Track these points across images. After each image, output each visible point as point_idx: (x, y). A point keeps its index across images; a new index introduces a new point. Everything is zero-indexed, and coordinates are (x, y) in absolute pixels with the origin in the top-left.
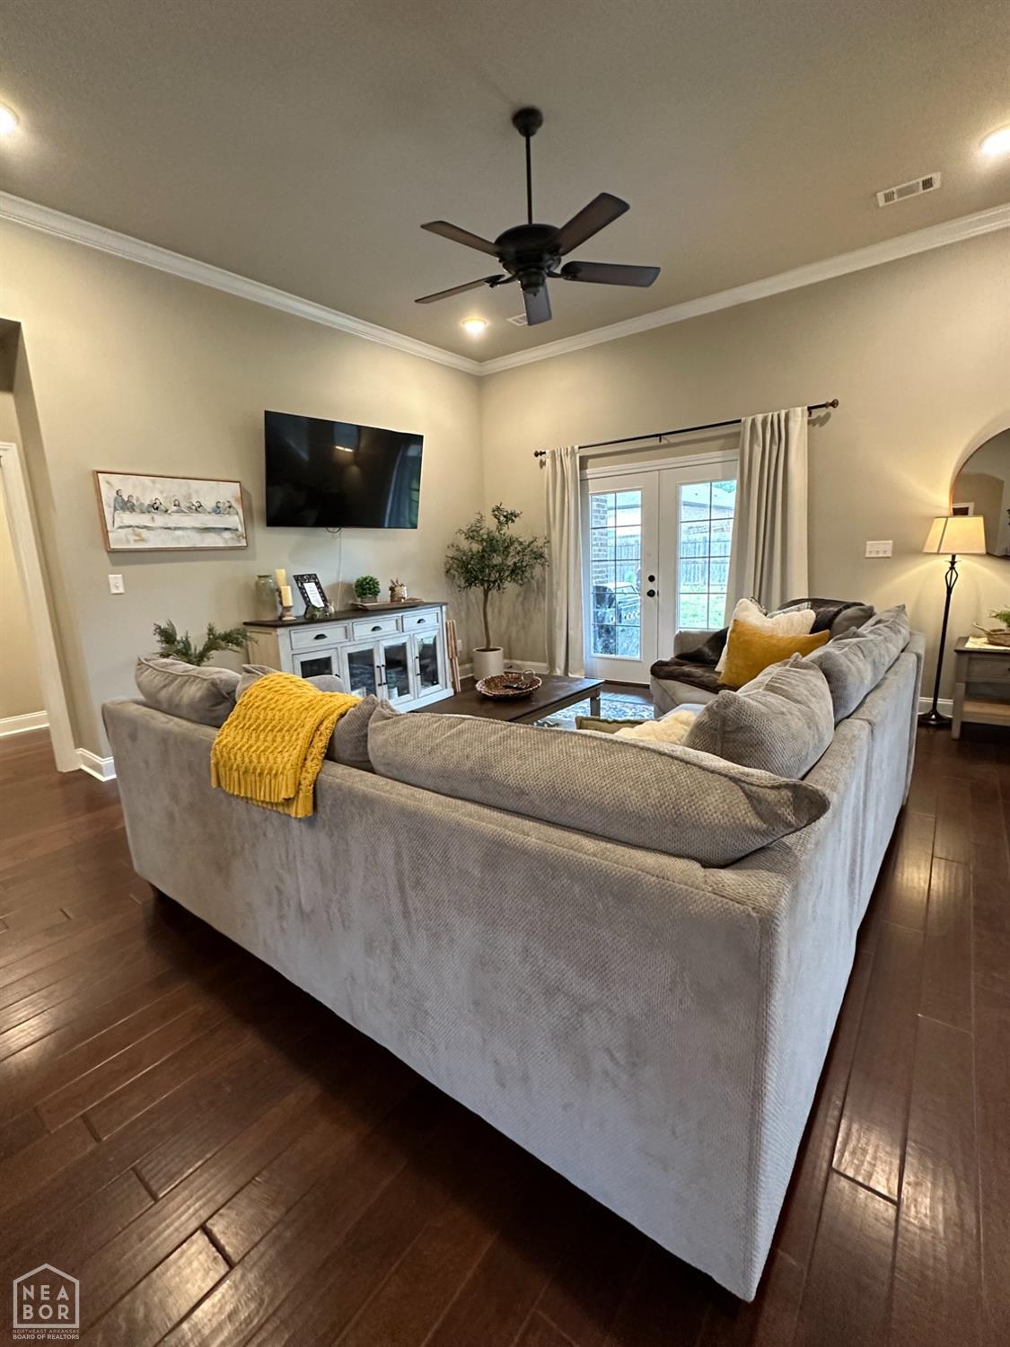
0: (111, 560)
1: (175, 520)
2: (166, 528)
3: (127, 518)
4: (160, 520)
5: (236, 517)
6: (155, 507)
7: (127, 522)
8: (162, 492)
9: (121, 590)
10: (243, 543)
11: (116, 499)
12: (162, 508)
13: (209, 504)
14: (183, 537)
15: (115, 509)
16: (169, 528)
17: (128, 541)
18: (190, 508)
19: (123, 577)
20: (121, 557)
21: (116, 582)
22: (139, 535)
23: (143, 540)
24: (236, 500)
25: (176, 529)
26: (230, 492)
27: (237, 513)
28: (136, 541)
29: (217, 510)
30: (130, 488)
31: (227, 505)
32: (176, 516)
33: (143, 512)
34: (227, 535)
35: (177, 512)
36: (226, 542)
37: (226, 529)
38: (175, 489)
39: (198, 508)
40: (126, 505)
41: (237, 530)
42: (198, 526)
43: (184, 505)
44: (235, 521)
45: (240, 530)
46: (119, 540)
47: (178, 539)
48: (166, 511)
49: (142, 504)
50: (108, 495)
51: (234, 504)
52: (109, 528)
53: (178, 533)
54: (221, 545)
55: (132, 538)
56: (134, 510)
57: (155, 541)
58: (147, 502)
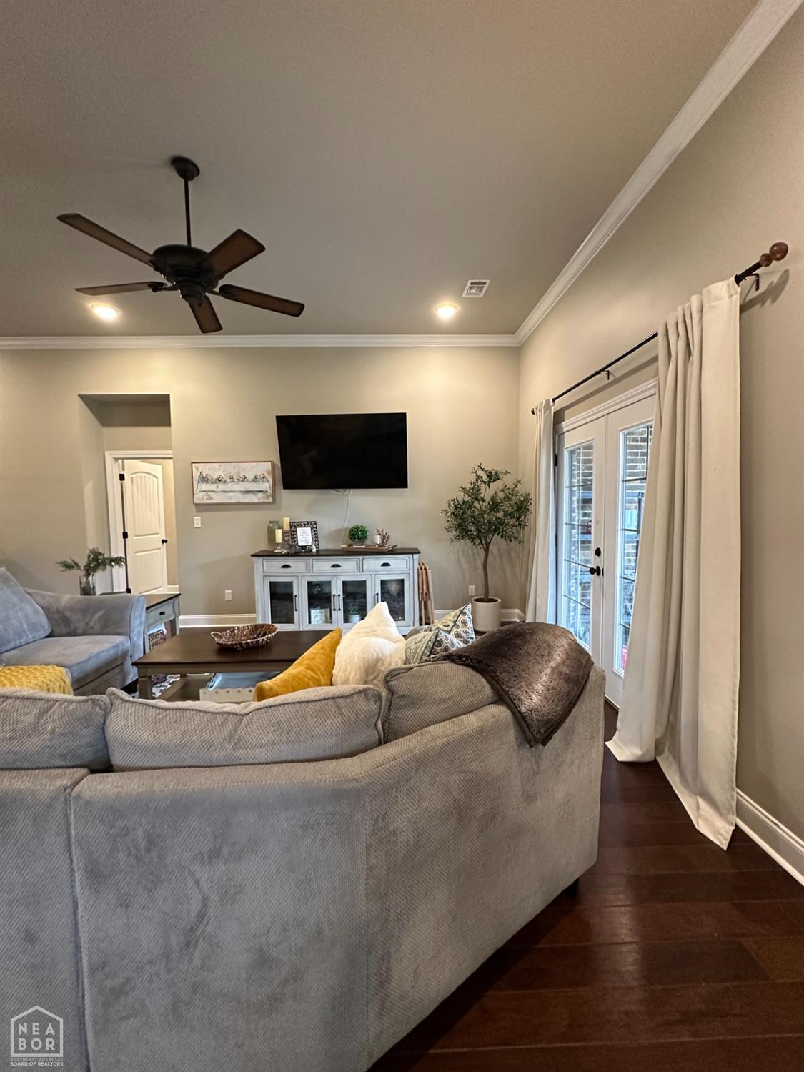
0: (197, 509)
1: (230, 487)
2: (224, 492)
3: (205, 487)
4: (221, 487)
5: (267, 484)
6: (219, 480)
7: (203, 489)
8: (224, 471)
9: (200, 526)
10: (271, 500)
11: (199, 476)
12: (223, 480)
13: (250, 476)
14: (233, 496)
15: (199, 482)
16: (226, 492)
17: (203, 499)
18: (238, 479)
19: (201, 519)
20: (201, 507)
21: (197, 521)
22: (209, 496)
23: (211, 498)
24: (269, 474)
25: (230, 492)
26: (265, 468)
27: (268, 481)
28: (207, 499)
29: (255, 480)
30: (206, 470)
31: (262, 476)
32: (230, 484)
33: (212, 483)
34: (260, 495)
35: (231, 482)
36: (259, 499)
37: (260, 491)
38: (231, 468)
39: (244, 479)
40: (204, 480)
41: (267, 492)
42: (242, 489)
43: (235, 478)
44: (267, 486)
45: (269, 490)
46: (199, 499)
47: (230, 498)
48: (225, 482)
49: (212, 479)
50: (196, 474)
51: (267, 476)
52: (195, 492)
53: (231, 494)
54: (256, 501)
55: (205, 497)
56: (208, 482)
57: (217, 499)
58: (215, 477)
